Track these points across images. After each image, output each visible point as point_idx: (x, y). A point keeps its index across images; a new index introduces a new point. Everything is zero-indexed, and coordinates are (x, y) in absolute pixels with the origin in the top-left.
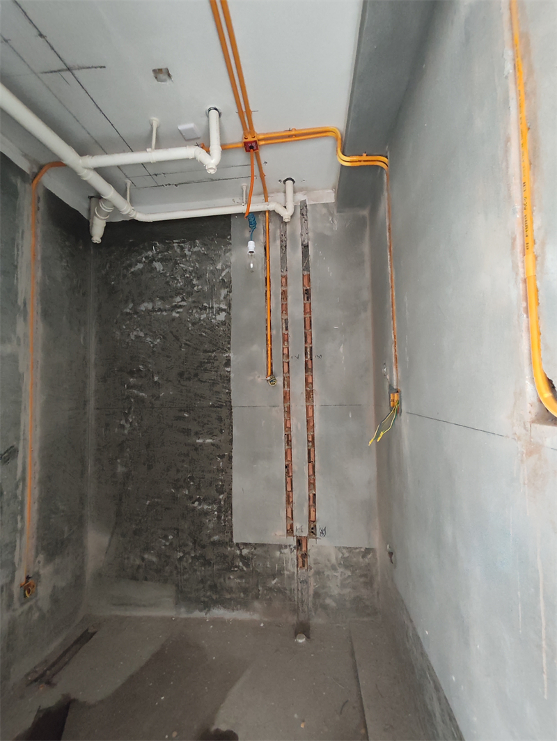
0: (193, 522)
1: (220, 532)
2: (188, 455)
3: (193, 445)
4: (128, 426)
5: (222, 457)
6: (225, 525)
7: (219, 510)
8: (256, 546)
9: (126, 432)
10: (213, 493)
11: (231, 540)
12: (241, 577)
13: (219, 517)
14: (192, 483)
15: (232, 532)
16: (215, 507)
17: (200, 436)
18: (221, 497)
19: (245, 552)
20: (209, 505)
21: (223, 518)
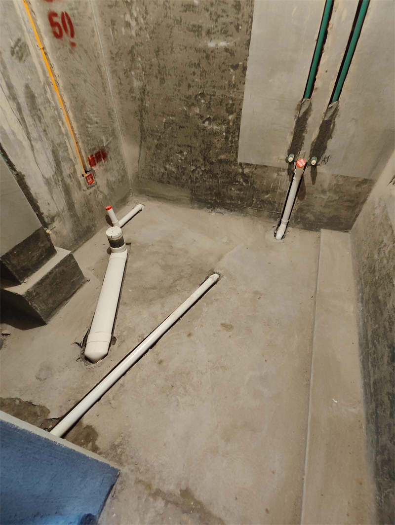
0: (203, 141)
1: (226, 152)
2: (199, 65)
3: (204, 51)
4: (133, 23)
5: (235, 67)
6: (231, 146)
7: (227, 131)
8: (256, 167)
9: (133, 33)
10: (223, 112)
11: (236, 160)
12: (240, 190)
13: (226, 138)
14: (203, 101)
15: (237, 153)
16: (224, 127)
17: (212, 36)
18: (230, 117)
19: (246, 171)
20: (218, 126)
21: (230, 139)
